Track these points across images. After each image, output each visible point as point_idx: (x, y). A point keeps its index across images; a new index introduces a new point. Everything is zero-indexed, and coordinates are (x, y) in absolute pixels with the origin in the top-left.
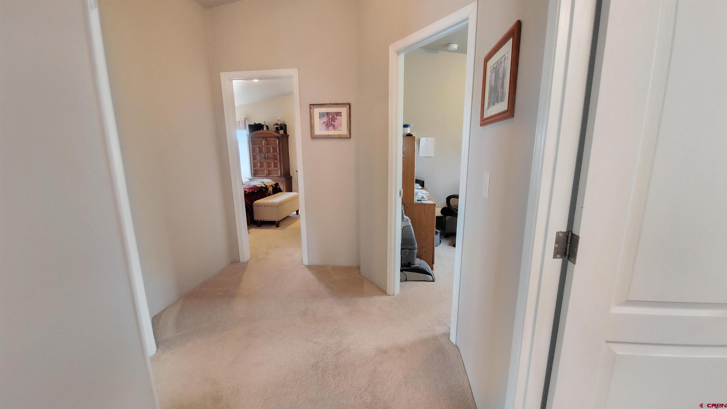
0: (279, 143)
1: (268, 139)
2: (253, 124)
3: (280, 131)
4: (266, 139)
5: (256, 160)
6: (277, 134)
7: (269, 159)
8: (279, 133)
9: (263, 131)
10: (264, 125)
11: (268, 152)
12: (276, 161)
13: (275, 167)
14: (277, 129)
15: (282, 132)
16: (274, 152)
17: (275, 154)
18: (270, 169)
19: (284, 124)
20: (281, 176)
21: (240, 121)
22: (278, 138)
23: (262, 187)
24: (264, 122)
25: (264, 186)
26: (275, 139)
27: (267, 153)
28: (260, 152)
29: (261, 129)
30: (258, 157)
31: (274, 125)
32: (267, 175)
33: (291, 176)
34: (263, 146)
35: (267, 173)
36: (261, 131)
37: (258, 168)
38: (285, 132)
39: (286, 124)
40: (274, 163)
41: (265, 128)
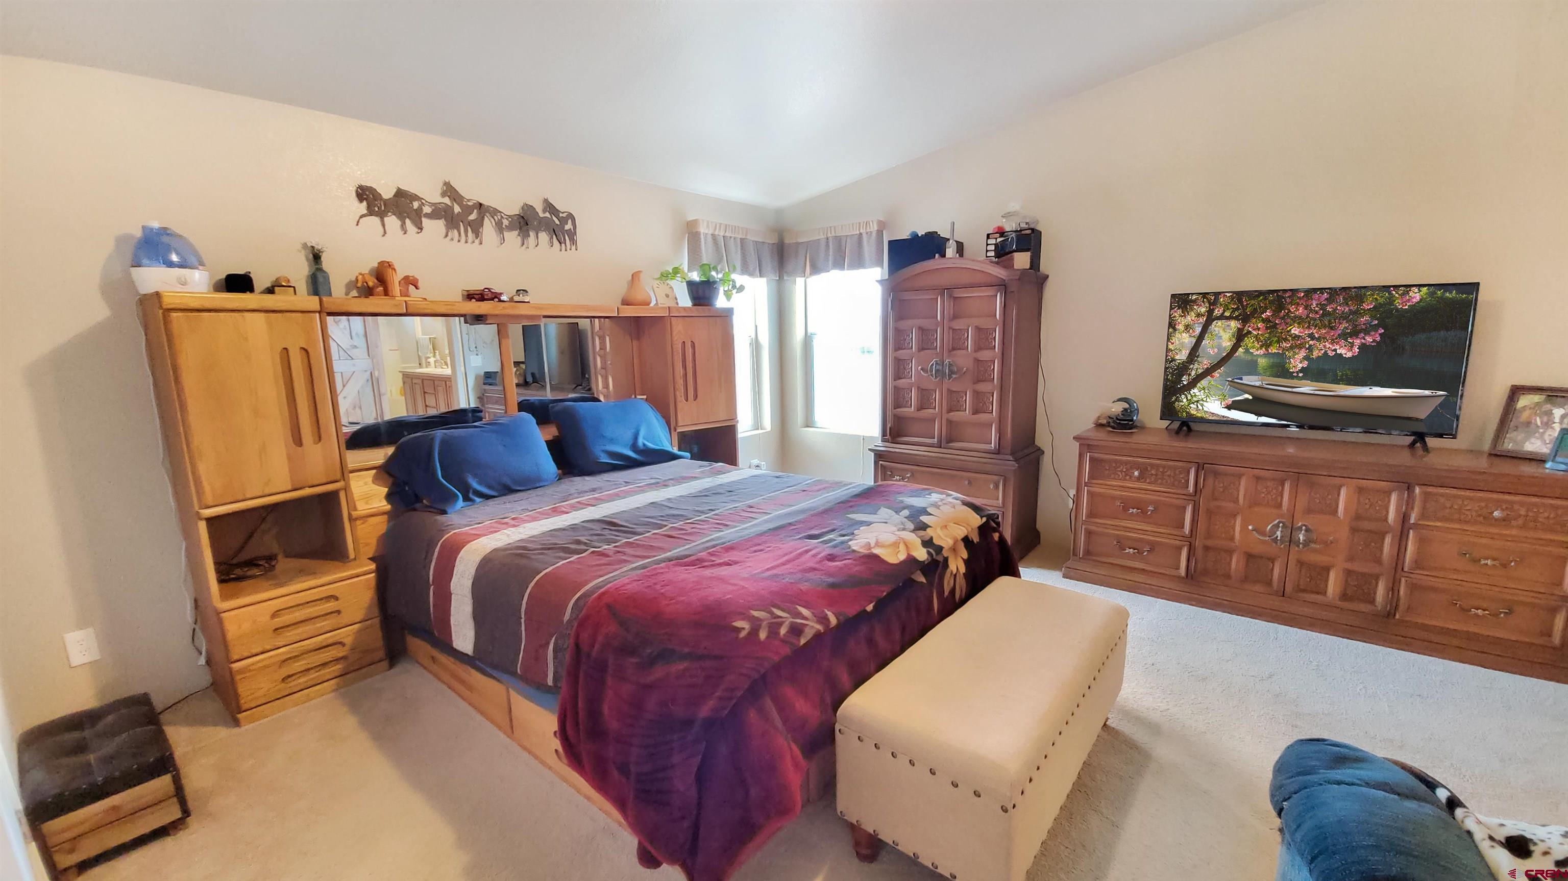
0: (1005, 307)
1: (958, 293)
2: (905, 235)
3: (1016, 255)
4: (950, 296)
5: (904, 378)
6: (999, 272)
7: (954, 376)
8: (1009, 266)
9: (943, 260)
10: (949, 240)
11: (956, 346)
12: (983, 387)
13: (976, 412)
14: (1002, 253)
15: (1022, 260)
16: (978, 348)
17: (985, 355)
18: (956, 416)
19: (1032, 226)
20: (998, 452)
21: (864, 236)
22: (1003, 286)
23: (911, 561)
24: (949, 227)
25: (921, 554)
26: (988, 292)
27: (950, 351)
28: (923, 349)
29: (937, 255)
30: (914, 367)
31: (988, 236)
32: (940, 441)
33: (1039, 449)
34: (937, 324)
35: (944, 433)
36: (936, 263)
37: (910, 410)
38: (1035, 263)
39: (1039, 228)
40: (977, 394)
41: (950, 251)
